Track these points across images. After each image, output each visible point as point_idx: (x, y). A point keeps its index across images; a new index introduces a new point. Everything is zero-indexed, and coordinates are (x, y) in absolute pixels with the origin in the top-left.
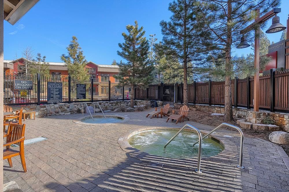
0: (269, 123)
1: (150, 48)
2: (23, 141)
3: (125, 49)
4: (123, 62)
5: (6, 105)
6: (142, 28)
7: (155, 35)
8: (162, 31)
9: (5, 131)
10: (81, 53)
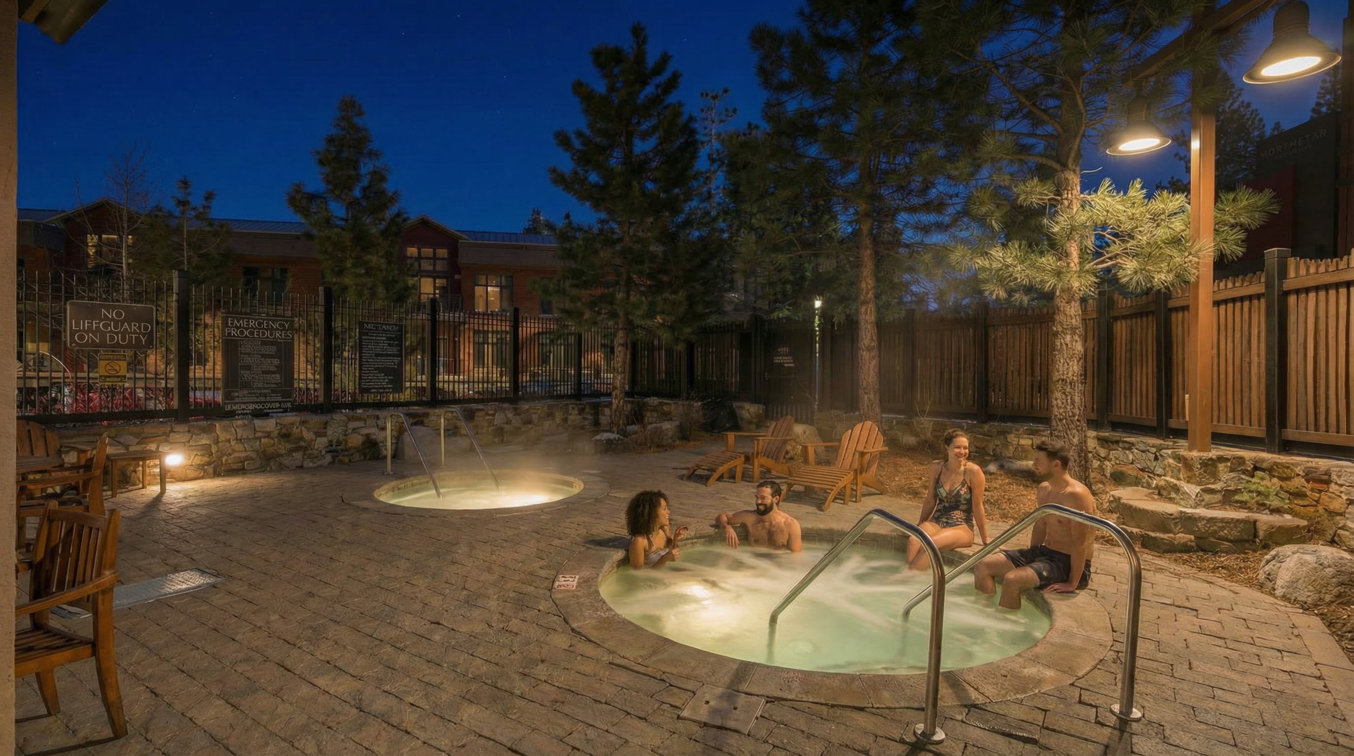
0: (1262, 506)
1: (704, 152)
2: (107, 591)
3: (584, 159)
4: (576, 219)
5: (28, 419)
6: (665, 60)
7: (726, 91)
8: (762, 71)
9: (23, 545)
10: (379, 176)
